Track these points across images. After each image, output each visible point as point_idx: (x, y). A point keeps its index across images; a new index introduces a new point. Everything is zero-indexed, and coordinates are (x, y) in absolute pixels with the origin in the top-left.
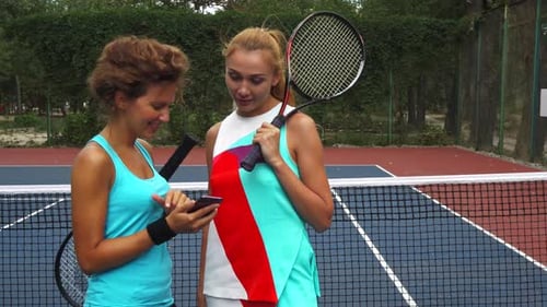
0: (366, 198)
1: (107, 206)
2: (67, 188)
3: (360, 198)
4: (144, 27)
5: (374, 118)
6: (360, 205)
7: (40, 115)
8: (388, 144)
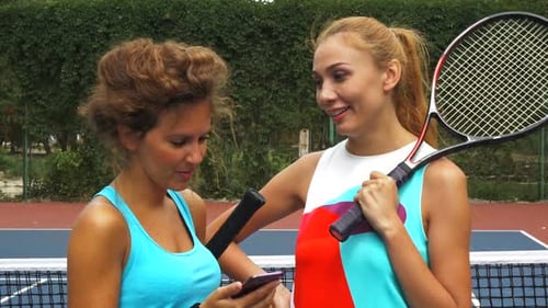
0: (506, 282)
1: (119, 292)
2: (60, 264)
3: (495, 283)
4: (167, 21)
5: (516, 157)
6: (496, 293)
7: (13, 152)
8: (539, 199)
